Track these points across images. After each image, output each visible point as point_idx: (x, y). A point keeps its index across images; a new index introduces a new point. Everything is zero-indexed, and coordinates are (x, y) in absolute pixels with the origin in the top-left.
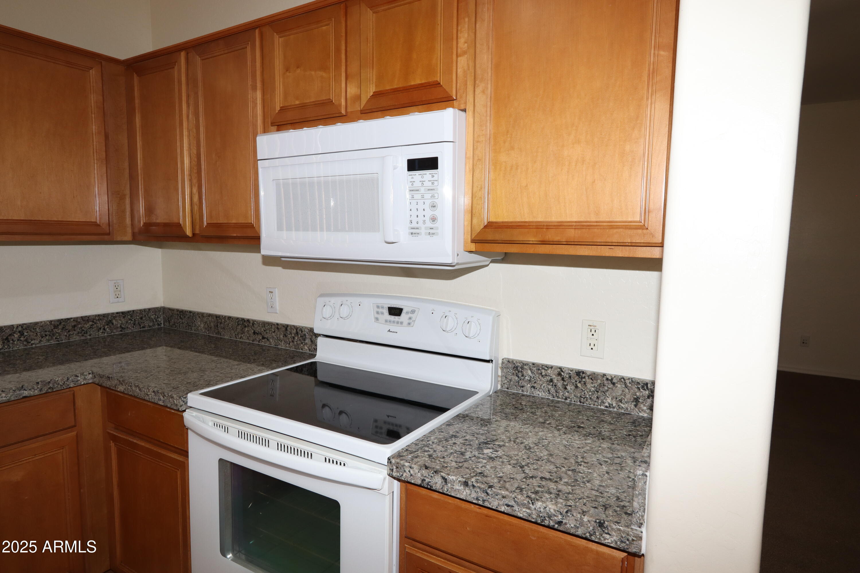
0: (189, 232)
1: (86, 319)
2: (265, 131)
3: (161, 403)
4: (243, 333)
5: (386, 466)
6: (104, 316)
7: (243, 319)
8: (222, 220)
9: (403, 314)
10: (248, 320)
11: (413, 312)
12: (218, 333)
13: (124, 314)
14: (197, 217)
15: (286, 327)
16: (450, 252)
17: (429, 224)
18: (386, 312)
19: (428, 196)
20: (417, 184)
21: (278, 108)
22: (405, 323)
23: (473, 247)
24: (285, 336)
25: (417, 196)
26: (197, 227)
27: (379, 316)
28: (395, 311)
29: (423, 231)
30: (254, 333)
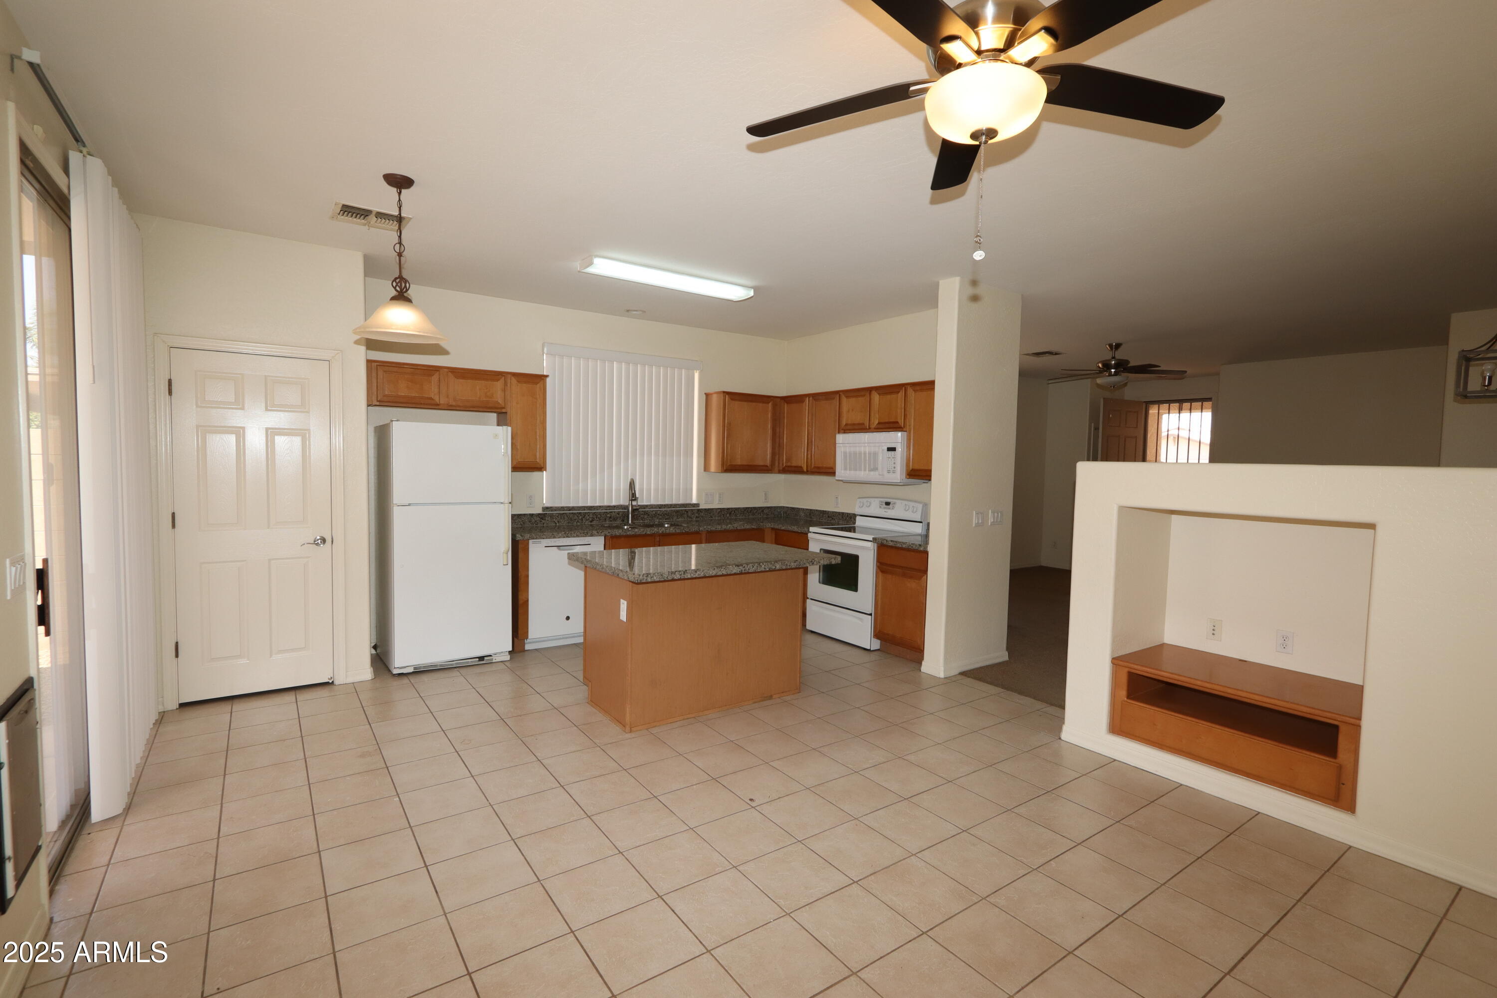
0: (805, 470)
1: (755, 508)
2: (839, 433)
3: (800, 531)
4: (823, 517)
5: (871, 541)
6: (761, 507)
7: (823, 511)
8: (820, 465)
9: (891, 505)
10: (826, 511)
11: (894, 504)
12: (811, 518)
13: (768, 508)
14: (810, 463)
15: (843, 513)
16: (899, 478)
17: (893, 469)
18: (884, 504)
19: (893, 460)
20: (890, 456)
21: (844, 424)
22: (891, 508)
23: (908, 477)
24: (842, 517)
25: (890, 459)
26: (809, 468)
27: (882, 506)
28: (888, 504)
29: (891, 471)
30: (828, 517)
